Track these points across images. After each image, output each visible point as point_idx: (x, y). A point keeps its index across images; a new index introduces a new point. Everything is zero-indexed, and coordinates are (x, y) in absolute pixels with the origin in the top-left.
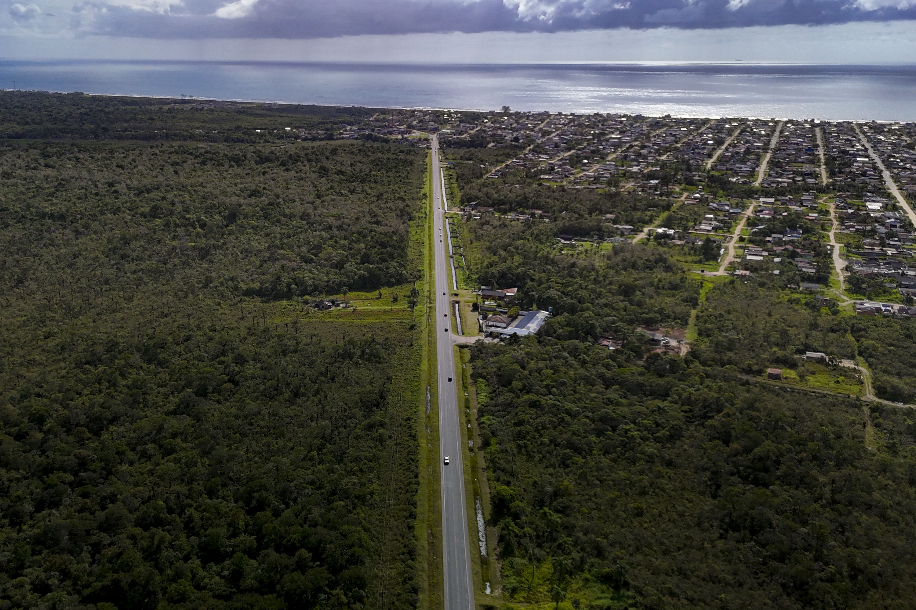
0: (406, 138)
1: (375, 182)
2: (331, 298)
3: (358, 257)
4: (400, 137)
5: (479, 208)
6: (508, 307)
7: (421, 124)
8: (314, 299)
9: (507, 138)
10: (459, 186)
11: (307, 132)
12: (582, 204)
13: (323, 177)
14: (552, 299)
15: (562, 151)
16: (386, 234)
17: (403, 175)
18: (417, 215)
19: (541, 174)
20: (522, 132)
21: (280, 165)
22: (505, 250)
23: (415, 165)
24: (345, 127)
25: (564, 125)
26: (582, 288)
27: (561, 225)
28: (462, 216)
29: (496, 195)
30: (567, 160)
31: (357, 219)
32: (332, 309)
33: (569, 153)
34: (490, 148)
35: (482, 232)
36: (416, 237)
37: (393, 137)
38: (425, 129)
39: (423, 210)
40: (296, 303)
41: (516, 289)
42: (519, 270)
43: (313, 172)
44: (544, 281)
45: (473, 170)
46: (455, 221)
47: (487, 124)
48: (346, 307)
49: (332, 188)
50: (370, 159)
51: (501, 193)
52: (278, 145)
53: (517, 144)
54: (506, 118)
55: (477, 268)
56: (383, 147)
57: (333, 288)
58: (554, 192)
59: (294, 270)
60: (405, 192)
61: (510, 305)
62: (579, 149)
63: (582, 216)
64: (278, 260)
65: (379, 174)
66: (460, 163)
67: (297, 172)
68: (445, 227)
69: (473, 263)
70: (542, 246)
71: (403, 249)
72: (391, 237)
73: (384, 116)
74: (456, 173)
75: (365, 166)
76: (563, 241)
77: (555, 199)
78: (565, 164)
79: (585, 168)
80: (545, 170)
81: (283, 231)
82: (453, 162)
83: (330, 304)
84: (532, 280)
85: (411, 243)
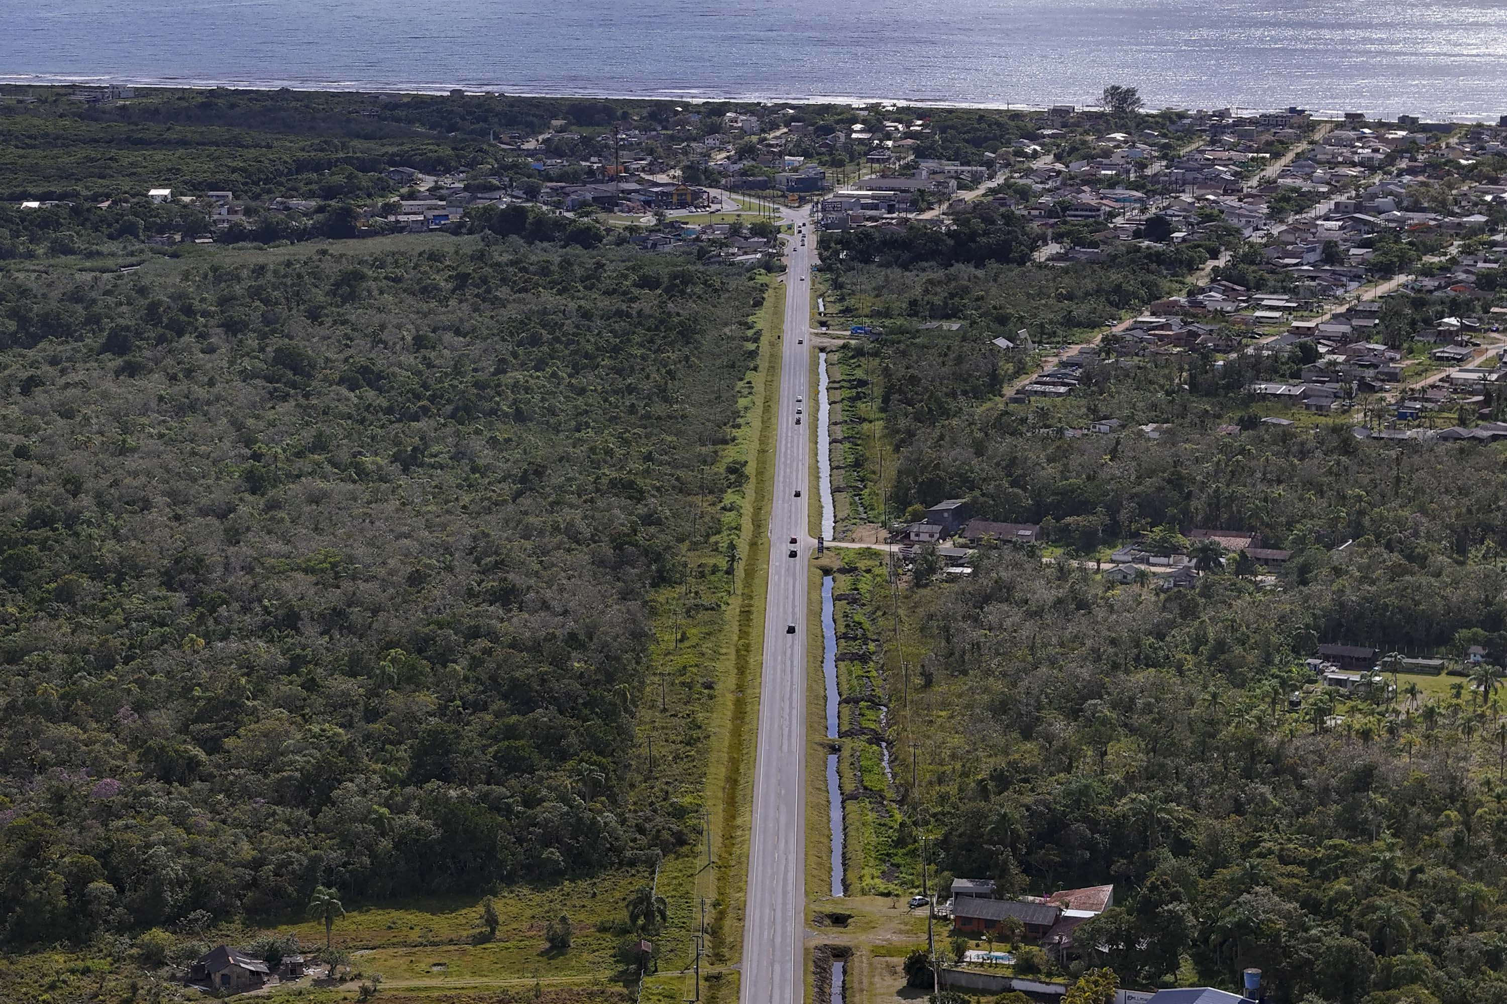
0: (673, 225)
1: (520, 417)
2: (266, 937)
3: (403, 752)
4: (647, 219)
5: (975, 527)
6: (1065, 971)
7: (747, 163)
8: (188, 944)
9: (1119, 221)
10: (892, 431)
11: (240, 205)
12: (1423, 511)
13: (285, 398)
14: (1258, 932)
15: (1356, 277)
16: (536, 648)
17: (646, 386)
18: (693, 560)
19: (1257, 378)
20: (1187, 198)
21: (105, 348)
22: (1074, 714)
23: (707, 342)
24: (412, 181)
25: (1370, 166)
26: (1395, 883)
27: (1327, 602)
28: (897, 562)
29: (1051, 470)
30: (1371, 314)
31: (416, 579)
32: (265, 990)
33: (1384, 288)
34: (1040, 266)
35: (977, 634)
36: (679, 661)
37: (618, 220)
38: (764, 186)
39: (722, 541)
40: (104, 964)
41: (1107, 890)
42: (1123, 805)
43: (246, 376)
44: (1234, 851)
45: (959, 360)
46: (864, 587)
47: (1037, 164)
48: (330, 980)
49: (320, 444)
50: (505, 314)
51: (1075, 461)
52: (110, 263)
53: (1159, 246)
54: (1119, 136)
55: (943, 799)
56: (566, 264)
57: (278, 892)
58: (1303, 454)
59: (107, 812)
60: (648, 457)
61: (1074, 965)
62: (1428, 272)
63: (1422, 561)
64: (43, 767)
65: (540, 379)
66: (902, 331)
67: (173, 378)
68: (815, 614)
69: (926, 771)
70: (1240, 697)
71: (609, 715)
72: (559, 662)
73: (586, 132)
74: (886, 372)
75: (477, 349)
76: (1334, 673)
77: (1309, 484)
78: (1363, 334)
79: (1450, 350)
80: (1275, 358)
81: (83, 638)
82: (878, 325)
83: (259, 966)
84: (1181, 848)
85: (653, 686)
